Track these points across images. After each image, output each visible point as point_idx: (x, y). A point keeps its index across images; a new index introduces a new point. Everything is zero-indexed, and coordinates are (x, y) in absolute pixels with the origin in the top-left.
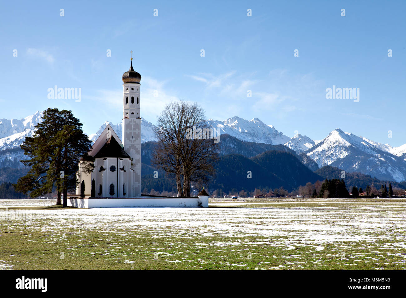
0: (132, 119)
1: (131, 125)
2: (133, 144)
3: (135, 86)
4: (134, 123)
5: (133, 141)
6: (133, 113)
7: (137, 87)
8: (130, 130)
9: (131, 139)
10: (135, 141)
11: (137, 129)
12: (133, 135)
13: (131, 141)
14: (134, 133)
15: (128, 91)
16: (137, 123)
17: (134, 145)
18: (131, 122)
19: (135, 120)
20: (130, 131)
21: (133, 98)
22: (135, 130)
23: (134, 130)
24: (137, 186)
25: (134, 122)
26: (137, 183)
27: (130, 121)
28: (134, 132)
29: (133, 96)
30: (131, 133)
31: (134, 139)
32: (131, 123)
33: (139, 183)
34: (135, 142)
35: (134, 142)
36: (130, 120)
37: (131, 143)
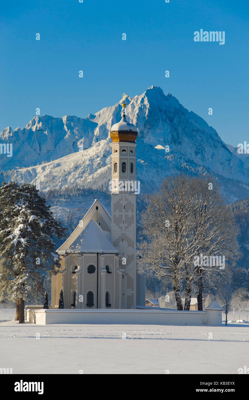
0: (122, 197)
1: (122, 204)
3: (127, 147)
4: (126, 202)
5: (123, 228)
7: (130, 147)
8: (119, 212)
9: (121, 225)
10: (126, 228)
11: (130, 211)
12: (124, 219)
13: (121, 228)
14: (126, 216)
15: (117, 155)
16: (130, 202)
17: (125, 234)
19: (127, 197)
20: (121, 213)
21: (124, 164)
22: (128, 212)
23: (125, 212)
24: (130, 295)
25: (125, 200)
26: (130, 290)
27: (120, 199)
29: (124, 161)
30: (121, 216)
31: (126, 225)
32: (121, 202)
33: (133, 290)
34: (127, 230)
35: (125, 231)
36: (121, 197)
37: (122, 230)
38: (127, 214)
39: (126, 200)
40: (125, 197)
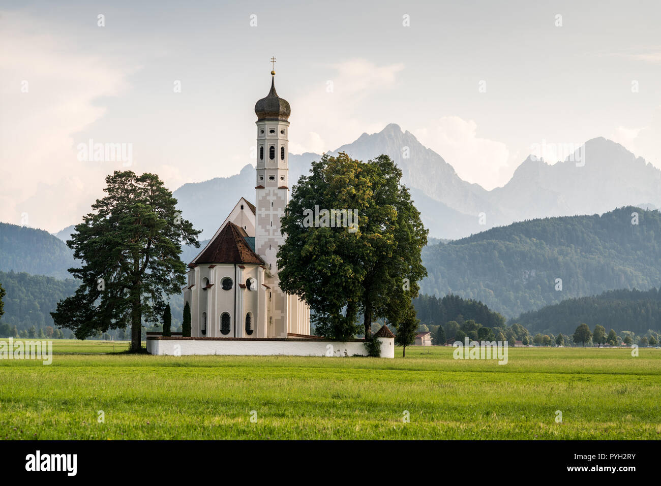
0: (269, 190)
1: (269, 201)
2: (271, 236)
3: (277, 127)
4: (275, 198)
5: (271, 232)
6: (272, 178)
7: (281, 127)
8: (266, 210)
9: (269, 227)
10: (275, 231)
11: (279, 209)
12: (271, 220)
13: (267, 231)
15: (263, 136)
16: (280, 197)
17: (274, 239)
18: (268, 194)
19: (276, 192)
20: (267, 212)
21: (273, 149)
23: (274, 210)
24: (280, 318)
26: (280, 311)
28: (274, 215)
29: (272, 144)
30: (268, 216)
31: (274, 227)
32: (268, 198)
33: (283, 312)
35: (274, 234)
36: (267, 192)
37: (269, 235)
38: (275, 213)
39: (275, 194)
40: (274, 191)
